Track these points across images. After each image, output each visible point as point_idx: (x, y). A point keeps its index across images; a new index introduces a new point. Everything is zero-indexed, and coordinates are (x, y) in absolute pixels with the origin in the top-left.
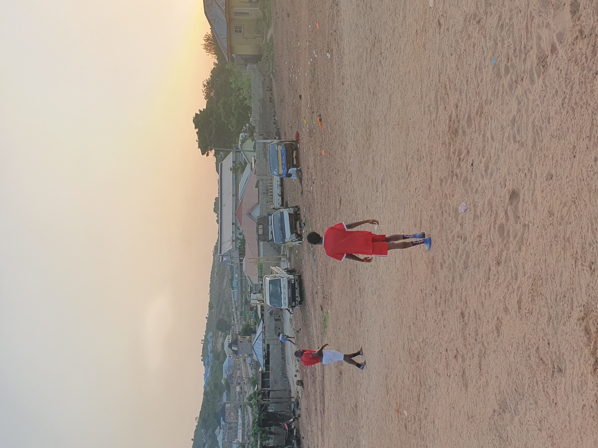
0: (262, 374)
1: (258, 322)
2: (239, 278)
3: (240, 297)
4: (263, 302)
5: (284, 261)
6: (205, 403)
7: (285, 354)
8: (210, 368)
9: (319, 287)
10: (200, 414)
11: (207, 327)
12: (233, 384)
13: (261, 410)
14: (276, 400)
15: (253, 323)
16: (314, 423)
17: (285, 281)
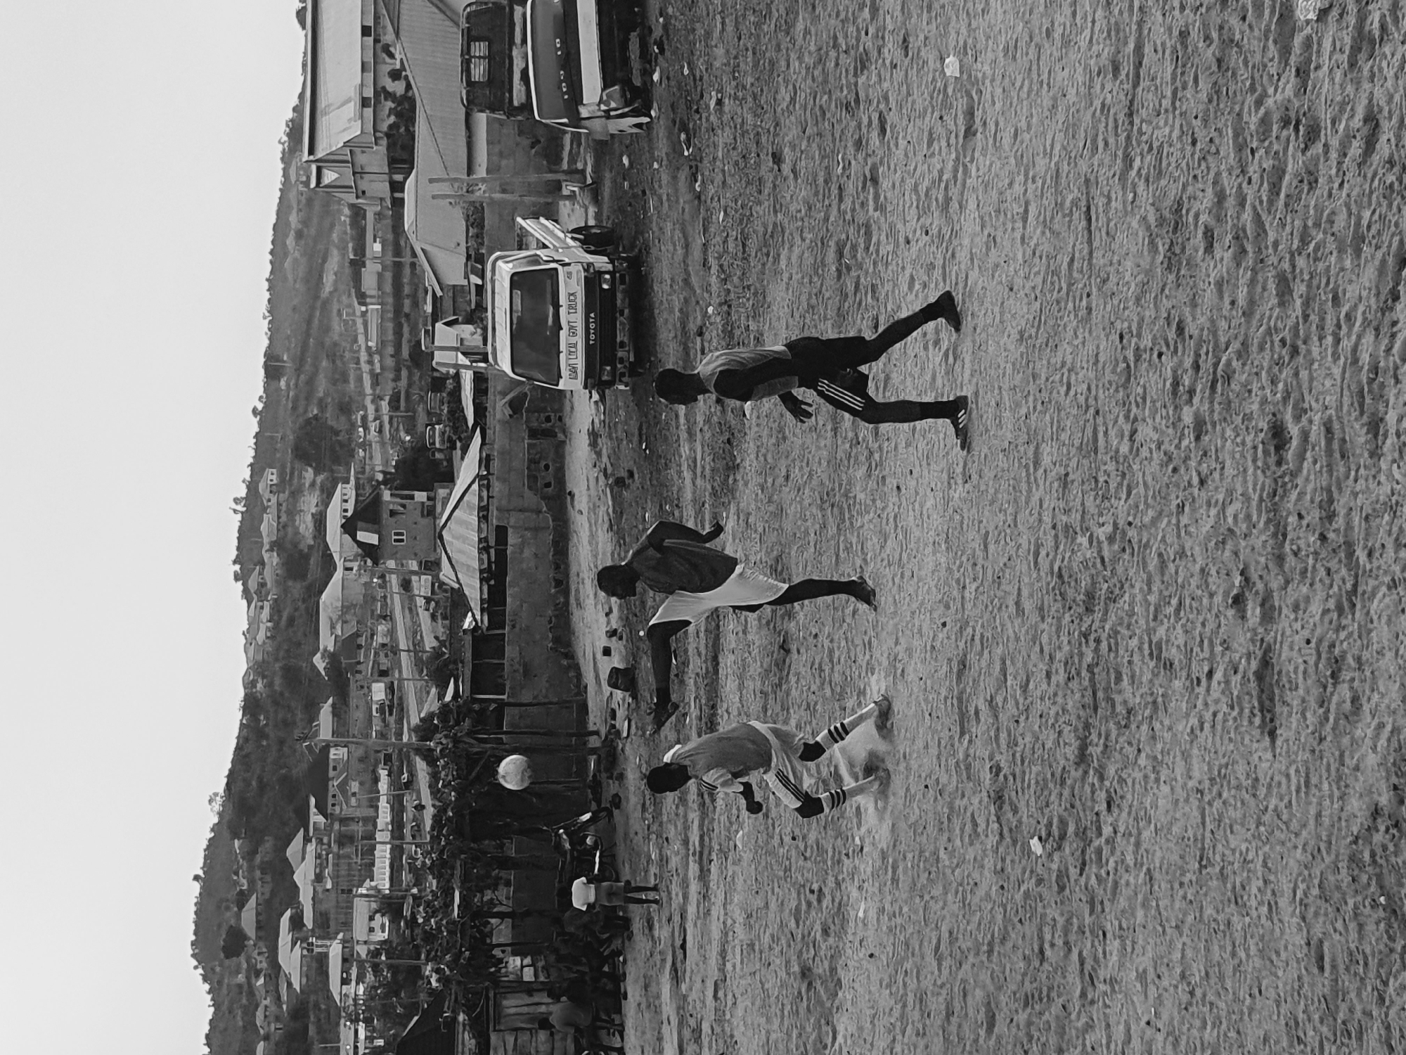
0: (474, 637)
1: (460, 440)
2: (390, 259)
3: (390, 336)
4: (485, 360)
5: (572, 197)
6: (246, 740)
7: (567, 566)
8: (266, 611)
9: (710, 310)
10: (227, 784)
11: (256, 450)
12: (360, 672)
13: (469, 773)
14: (528, 740)
15: (442, 442)
16: (671, 832)
17: (574, 275)
